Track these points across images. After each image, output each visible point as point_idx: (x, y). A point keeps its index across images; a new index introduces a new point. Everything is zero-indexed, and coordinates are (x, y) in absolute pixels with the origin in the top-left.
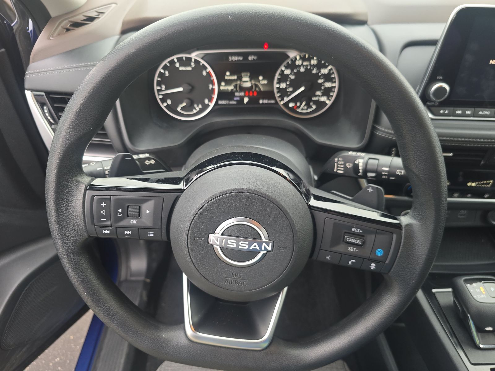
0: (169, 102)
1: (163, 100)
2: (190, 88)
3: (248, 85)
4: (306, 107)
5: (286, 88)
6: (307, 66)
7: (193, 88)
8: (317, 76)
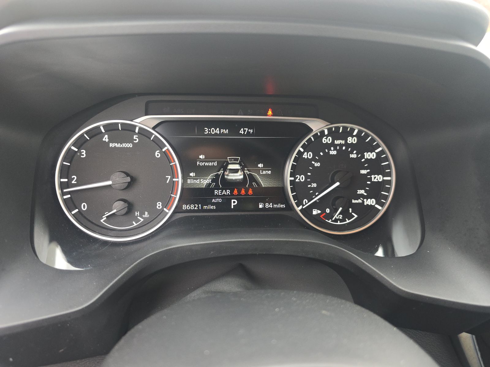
0: (84, 207)
1: (71, 204)
2: (128, 179)
3: (239, 176)
4: (341, 217)
5: (306, 183)
6: (341, 145)
7: (133, 182)
8: (359, 164)
